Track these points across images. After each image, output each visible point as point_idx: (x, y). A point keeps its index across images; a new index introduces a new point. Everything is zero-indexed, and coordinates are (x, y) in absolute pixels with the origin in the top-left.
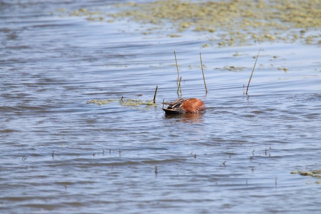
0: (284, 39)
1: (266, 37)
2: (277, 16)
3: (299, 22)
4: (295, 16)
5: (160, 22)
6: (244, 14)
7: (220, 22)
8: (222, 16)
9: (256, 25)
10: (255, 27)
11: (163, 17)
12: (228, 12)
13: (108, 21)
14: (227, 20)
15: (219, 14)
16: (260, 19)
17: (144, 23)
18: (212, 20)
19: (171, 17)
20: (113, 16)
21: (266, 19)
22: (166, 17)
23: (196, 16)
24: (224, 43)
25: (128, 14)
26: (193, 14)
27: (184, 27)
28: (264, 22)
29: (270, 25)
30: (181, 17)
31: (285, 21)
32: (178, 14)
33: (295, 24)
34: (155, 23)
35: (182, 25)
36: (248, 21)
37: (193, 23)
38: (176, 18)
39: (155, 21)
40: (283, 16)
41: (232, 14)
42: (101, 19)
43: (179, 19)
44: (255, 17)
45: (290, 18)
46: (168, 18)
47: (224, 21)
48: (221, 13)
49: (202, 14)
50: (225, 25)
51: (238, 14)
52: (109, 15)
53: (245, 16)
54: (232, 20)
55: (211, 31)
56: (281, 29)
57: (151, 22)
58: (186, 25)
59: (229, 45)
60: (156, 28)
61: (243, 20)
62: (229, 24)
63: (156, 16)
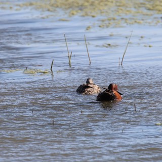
0: (149, 23)
1: (136, 22)
2: (143, 5)
3: (160, 11)
4: (157, 5)
5: (55, 10)
6: (118, 4)
7: (100, 10)
8: (102, 6)
9: (127, 13)
10: (126, 14)
11: (57, 7)
12: (106, 3)
13: (17, 10)
14: (106, 8)
15: (99, 4)
16: (130, 7)
17: (43, 11)
18: (94, 9)
19: (64, 7)
20: (19, 6)
21: (135, 8)
22: (59, 6)
23: (82, 6)
24: (103, 26)
25: (31, 4)
26: (80, 4)
27: (73, 14)
28: (133, 10)
29: (138, 13)
30: (71, 6)
31: (149, 9)
32: (69, 4)
33: (157, 12)
34: (51, 11)
35: (72, 12)
36: (121, 9)
37: (79, 11)
38: (67, 7)
39: (51, 9)
40: (148, 6)
41: (109, 4)
42: (11, 8)
43: (69, 8)
44: (127, 7)
45: (153, 7)
46: (61, 7)
47: (104, 9)
48: (101, 4)
49: (86, 4)
50: (103, 12)
51: (114, 4)
52: (17, 5)
53: (119, 6)
54: (109, 9)
55: (93, 17)
56: (147, 15)
57: (49, 10)
58: (75, 13)
59: (107, 27)
60: (52, 15)
61: (118, 9)
62: (107, 12)
63: (52, 5)
